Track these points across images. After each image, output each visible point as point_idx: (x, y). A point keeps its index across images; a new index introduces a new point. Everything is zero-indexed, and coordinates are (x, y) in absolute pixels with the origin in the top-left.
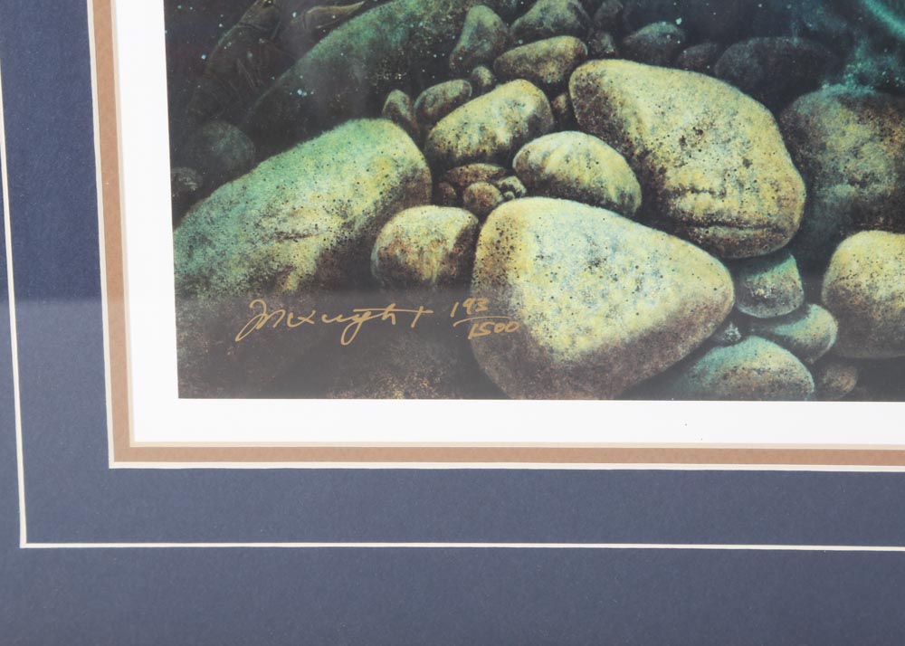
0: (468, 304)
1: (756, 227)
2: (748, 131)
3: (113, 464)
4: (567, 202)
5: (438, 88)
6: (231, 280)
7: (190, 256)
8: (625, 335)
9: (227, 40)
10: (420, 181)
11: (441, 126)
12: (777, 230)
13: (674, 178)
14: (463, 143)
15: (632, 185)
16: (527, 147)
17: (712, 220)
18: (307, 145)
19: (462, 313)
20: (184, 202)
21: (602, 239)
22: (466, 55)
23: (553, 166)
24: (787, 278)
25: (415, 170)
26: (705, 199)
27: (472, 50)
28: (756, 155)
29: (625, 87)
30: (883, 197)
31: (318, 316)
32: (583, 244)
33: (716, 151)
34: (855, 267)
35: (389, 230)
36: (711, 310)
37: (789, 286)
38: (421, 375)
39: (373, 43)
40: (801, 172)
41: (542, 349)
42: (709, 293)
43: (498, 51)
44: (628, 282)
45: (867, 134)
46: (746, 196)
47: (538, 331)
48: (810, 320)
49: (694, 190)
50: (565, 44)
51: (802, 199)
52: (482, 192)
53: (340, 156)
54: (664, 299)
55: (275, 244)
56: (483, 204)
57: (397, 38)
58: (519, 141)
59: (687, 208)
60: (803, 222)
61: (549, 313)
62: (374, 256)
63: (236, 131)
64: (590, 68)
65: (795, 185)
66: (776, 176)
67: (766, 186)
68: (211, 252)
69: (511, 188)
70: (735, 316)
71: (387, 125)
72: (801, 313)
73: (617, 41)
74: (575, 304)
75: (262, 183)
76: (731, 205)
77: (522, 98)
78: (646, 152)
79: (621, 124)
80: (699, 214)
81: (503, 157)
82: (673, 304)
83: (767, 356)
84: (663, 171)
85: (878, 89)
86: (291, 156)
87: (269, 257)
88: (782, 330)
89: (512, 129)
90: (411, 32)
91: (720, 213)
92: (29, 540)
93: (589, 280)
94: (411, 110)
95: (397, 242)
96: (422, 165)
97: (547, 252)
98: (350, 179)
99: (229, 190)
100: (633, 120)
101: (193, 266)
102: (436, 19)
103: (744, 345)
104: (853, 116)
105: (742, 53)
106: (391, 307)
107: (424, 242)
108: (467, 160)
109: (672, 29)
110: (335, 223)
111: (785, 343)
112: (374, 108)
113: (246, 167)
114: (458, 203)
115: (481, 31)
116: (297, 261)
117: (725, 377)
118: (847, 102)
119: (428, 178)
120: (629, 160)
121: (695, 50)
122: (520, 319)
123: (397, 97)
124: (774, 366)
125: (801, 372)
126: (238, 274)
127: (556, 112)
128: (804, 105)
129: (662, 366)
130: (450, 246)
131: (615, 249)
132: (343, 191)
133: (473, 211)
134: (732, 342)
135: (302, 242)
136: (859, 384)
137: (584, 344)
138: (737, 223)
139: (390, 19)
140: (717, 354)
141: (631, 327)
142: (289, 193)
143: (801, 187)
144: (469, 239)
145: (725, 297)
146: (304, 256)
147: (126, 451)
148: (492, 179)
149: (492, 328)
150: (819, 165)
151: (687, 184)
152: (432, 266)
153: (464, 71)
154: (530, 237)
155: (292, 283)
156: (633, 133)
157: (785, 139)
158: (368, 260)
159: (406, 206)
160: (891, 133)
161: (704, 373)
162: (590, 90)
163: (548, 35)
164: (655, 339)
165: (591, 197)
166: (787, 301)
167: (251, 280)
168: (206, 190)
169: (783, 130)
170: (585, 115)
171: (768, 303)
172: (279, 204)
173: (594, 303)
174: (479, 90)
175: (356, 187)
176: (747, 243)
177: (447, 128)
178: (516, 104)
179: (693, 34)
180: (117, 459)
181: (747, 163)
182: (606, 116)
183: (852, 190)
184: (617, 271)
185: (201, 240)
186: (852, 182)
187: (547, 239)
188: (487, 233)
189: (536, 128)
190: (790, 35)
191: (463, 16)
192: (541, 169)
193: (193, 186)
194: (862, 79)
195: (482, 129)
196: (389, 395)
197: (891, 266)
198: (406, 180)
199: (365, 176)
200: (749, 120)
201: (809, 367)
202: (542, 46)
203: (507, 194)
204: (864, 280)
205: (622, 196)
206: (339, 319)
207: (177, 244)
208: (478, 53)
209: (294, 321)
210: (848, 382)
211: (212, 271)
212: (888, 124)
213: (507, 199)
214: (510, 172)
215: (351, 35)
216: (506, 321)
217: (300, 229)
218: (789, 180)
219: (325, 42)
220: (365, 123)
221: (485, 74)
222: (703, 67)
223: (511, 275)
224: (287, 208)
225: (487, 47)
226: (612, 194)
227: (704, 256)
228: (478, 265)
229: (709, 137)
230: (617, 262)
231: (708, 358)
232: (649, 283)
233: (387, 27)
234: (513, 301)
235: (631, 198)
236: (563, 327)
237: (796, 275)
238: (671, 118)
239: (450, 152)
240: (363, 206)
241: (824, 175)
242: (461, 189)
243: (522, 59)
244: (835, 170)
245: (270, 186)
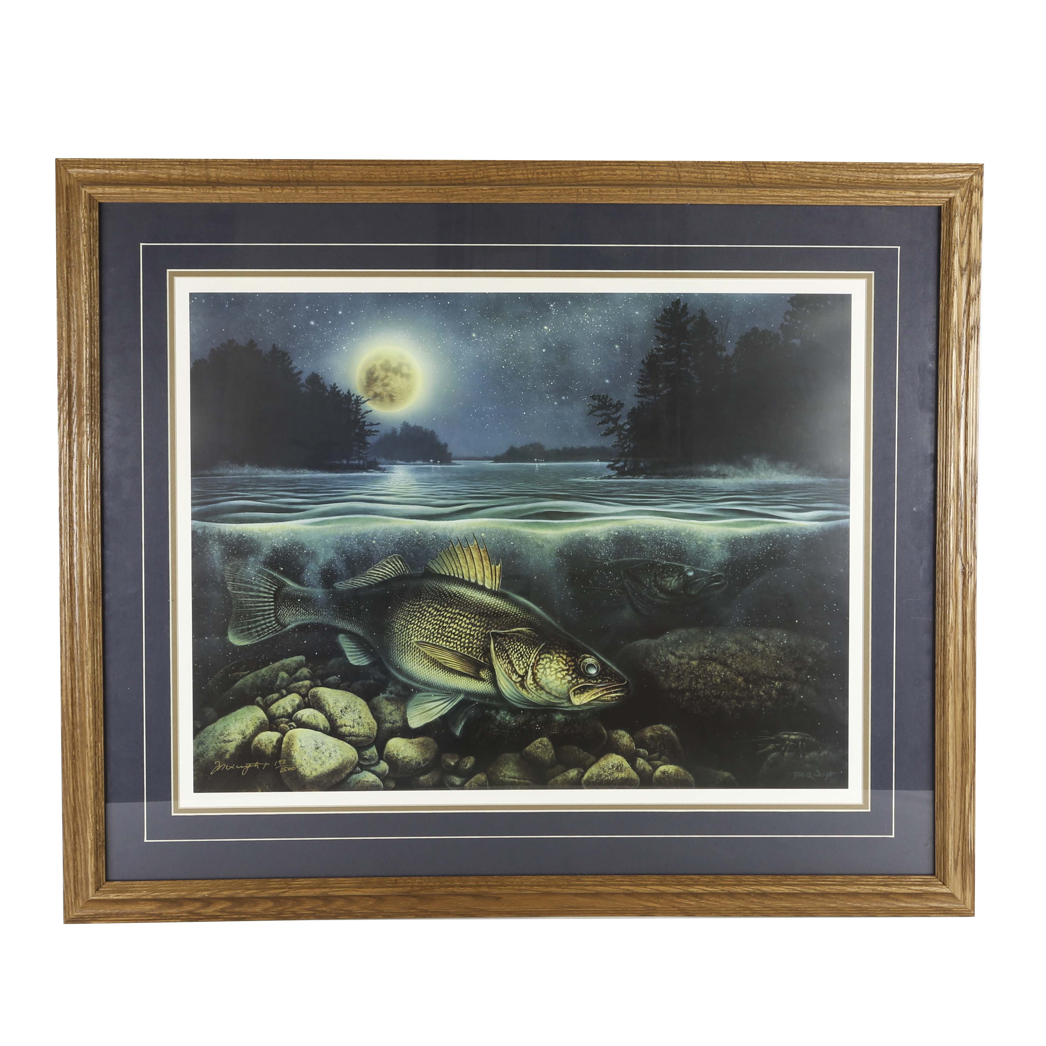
0: (280, 761)
1: (363, 737)
2: (360, 708)
3: (173, 814)
4: (309, 730)
5: (271, 696)
6: (210, 755)
7: (198, 748)
8: (326, 771)
9: (210, 683)
10: (266, 724)
11: (272, 707)
12: (369, 737)
13: (339, 722)
14: (278, 712)
15: (327, 724)
16: (297, 713)
17: (351, 735)
18: (233, 713)
19: (278, 764)
20: (197, 732)
21: (319, 741)
22: (279, 686)
23: (304, 719)
24: (373, 752)
25: (264, 721)
26: (348, 728)
27: (280, 685)
28: (363, 715)
29: (324, 695)
30: (399, 727)
31: (235, 767)
32: (313, 742)
33: (351, 714)
34: (392, 749)
35: (256, 739)
36: (352, 762)
37: (374, 755)
38: (266, 785)
39: (252, 683)
40: (375, 720)
41: (302, 775)
42: (351, 757)
43: (288, 685)
44: (327, 754)
45: (394, 708)
46: (360, 727)
47: (301, 770)
48: (381, 765)
49: (345, 726)
50: (307, 683)
51: (376, 728)
52: (284, 727)
53: (242, 717)
54: (338, 759)
55: (223, 744)
56: (284, 730)
57: (259, 681)
58: (294, 711)
59: (344, 731)
60: (377, 735)
61: (304, 764)
62: (252, 747)
63: (212, 709)
64: (314, 690)
65: (374, 724)
66: (369, 721)
67: (366, 724)
68: (204, 746)
69: (292, 726)
70: (358, 764)
71: (256, 707)
72: (378, 763)
73: (322, 682)
74: (312, 761)
75: (219, 725)
76: (356, 730)
77: (295, 698)
78: (331, 714)
79: (324, 706)
80: (347, 733)
81: (290, 716)
82: (340, 761)
83: (369, 777)
84: (336, 720)
85: (396, 695)
86: (228, 717)
87: (221, 748)
88: (372, 768)
89: (292, 708)
90: (263, 679)
91: (353, 732)
92: (147, 839)
93: (315, 754)
94: (263, 702)
95: (259, 743)
96: (266, 719)
97: (303, 745)
98: (245, 724)
99: (210, 727)
100: (327, 705)
101: (198, 751)
102: (270, 675)
103: (362, 773)
104: (389, 703)
105: (357, 685)
106: (257, 763)
107: (267, 742)
108: (279, 717)
109: (337, 678)
110: (241, 737)
111: (374, 772)
112: (252, 702)
113: (215, 720)
114: (276, 730)
115: (283, 679)
116: (229, 749)
117: (357, 783)
118: (388, 699)
119: (268, 723)
120: (326, 717)
121: (344, 684)
122: (295, 766)
123: (259, 699)
124: (371, 780)
125: (379, 782)
126: (212, 753)
127: (305, 702)
128: (375, 700)
129: (338, 780)
130: (274, 744)
131: (323, 744)
132: (243, 727)
133: (281, 733)
134: (358, 772)
135: (231, 743)
136: (396, 785)
137: (314, 774)
138: (358, 736)
139: (257, 676)
140: (354, 776)
141: (328, 768)
142: (227, 728)
143: (376, 725)
144: (280, 741)
145: (355, 758)
146: (231, 747)
147: (177, 810)
148: (287, 723)
149: (287, 769)
150: (380, 718)
151: (343, 724)
152: (269, 750)
153: (278, 691)
154: (298, 740)
155: (227, 756)
156: (327, 709)
157: (370, 710)
158: (250, 748)
159: (262, 732)
160: (400, 708)
161: (350, 782)
162: (315, 696)
163: (302, 680)
164: (335, 772)
165: (316, 728)
166: (373, 760)
167: (216, 755)
168: (203, 727)
169: (370, 707)
170: (313, 704)
171: (368, 760)
172: (224, 732)
173: (317, 761)
174: (283, 696)
175: (247, 726)
176: (361, 742)
177: (274, 707)
178: (294, 700)
179: (343, 679)
180: (174, 813)
181: (360, 717)
182: (319, 704)
183: (390, 725)
184: (323, 751)
185: (201, 743)
186: (390, 723)
187: (303, 741)
188: (285, 739)
189: (299, 707)
190: (370, 680)
191: (278, 675)
192: (301, 720)
193: (199, 726)
194: (391, 693)
195: (284, 708)
196: (257, 791)
197: (403, 748)
198: (261, 723)
199: (250, 722)
200: (360, 705)
201: (381, 780)
202: (301, 683)
203: (292, 728)
204: (395, 753)
205: (324, 727)
206: (242, 767)
207: (194, 744)
208: (282, 685)
209: (228, 768)
210: (392, 785)
211: (204, 753)
212: (399, 706)
213: (291, 729)
214: (292, 721)
215: (246, 681)
216: (291, 767)
217: (230, 739)
218: (372, 722)
219: (238, 683)
220: (250, 706)
221: (284, 692)
222: (347, 689)
223: (292, 752)
224: (227, 733)
225: (285, 684)
226: (322, 727)
227: (349, 746)
228: (283, 749)
229: (349, 710)
230: (323, 748)
231: (351, 778)
232: (333, 754)
233: (256, 678)
234: (293, 760)
235: (327, 728)
236: (308, 768)
237: (376, 751)
238: (338, 704)
239: (274, 715)
240: (249, 732)
241: (382, 721)
242: (278, 726)
243: (295, 687)
244: (385, 719)
245: (222, 726)
